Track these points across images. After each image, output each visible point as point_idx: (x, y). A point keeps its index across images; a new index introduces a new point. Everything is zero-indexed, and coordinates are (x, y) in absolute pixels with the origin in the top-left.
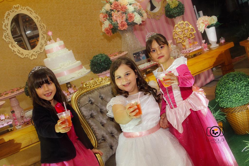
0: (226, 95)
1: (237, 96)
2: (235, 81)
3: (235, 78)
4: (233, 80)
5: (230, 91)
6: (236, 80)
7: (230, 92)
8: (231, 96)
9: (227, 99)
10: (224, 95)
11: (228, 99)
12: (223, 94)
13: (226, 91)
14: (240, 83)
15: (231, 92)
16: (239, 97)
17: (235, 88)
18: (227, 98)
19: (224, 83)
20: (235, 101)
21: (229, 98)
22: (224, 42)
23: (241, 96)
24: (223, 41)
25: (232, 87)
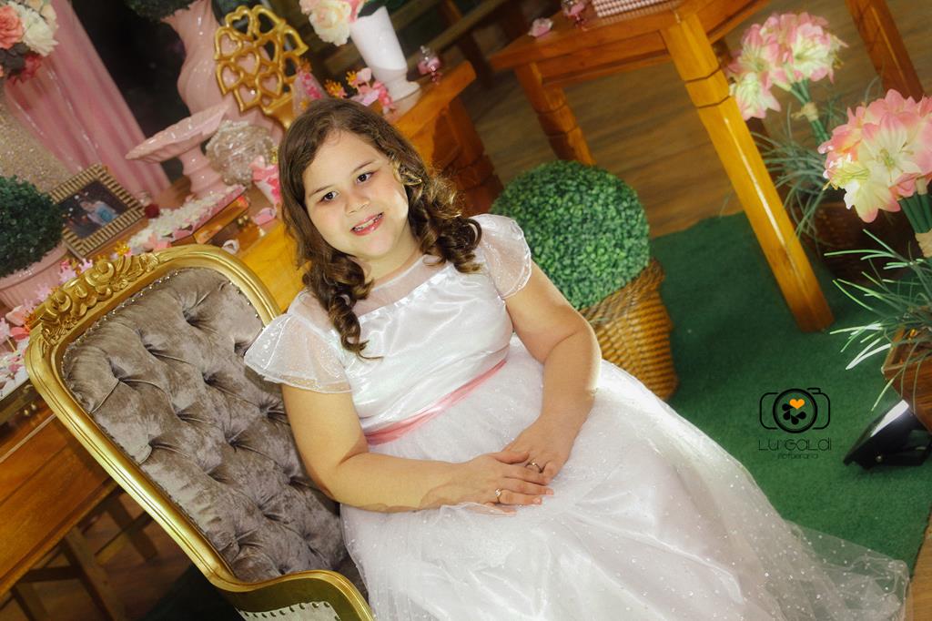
0: (557, 256)
1: (602, 250)
2: (571, 194)
3: (561, 184)
4: (562, 193)
5: (570, 236)
6: (573, 189)
7: (570, 240)
8: (580, 255)
9: (566, 275)
10: (549, 262)
11: (568, 272)
12: (544, 256)
13: (551, 242)
14: (591, 195)
15: (574, 241)
16: (610, 250)
17: (584, 221)
18: (564, 268)
19: (527, 213)
20: (598, 274)
21: (572, 265)
22: (440, 67)
23: (616, 246)
24: (432, 63)
25: (570, 219)
